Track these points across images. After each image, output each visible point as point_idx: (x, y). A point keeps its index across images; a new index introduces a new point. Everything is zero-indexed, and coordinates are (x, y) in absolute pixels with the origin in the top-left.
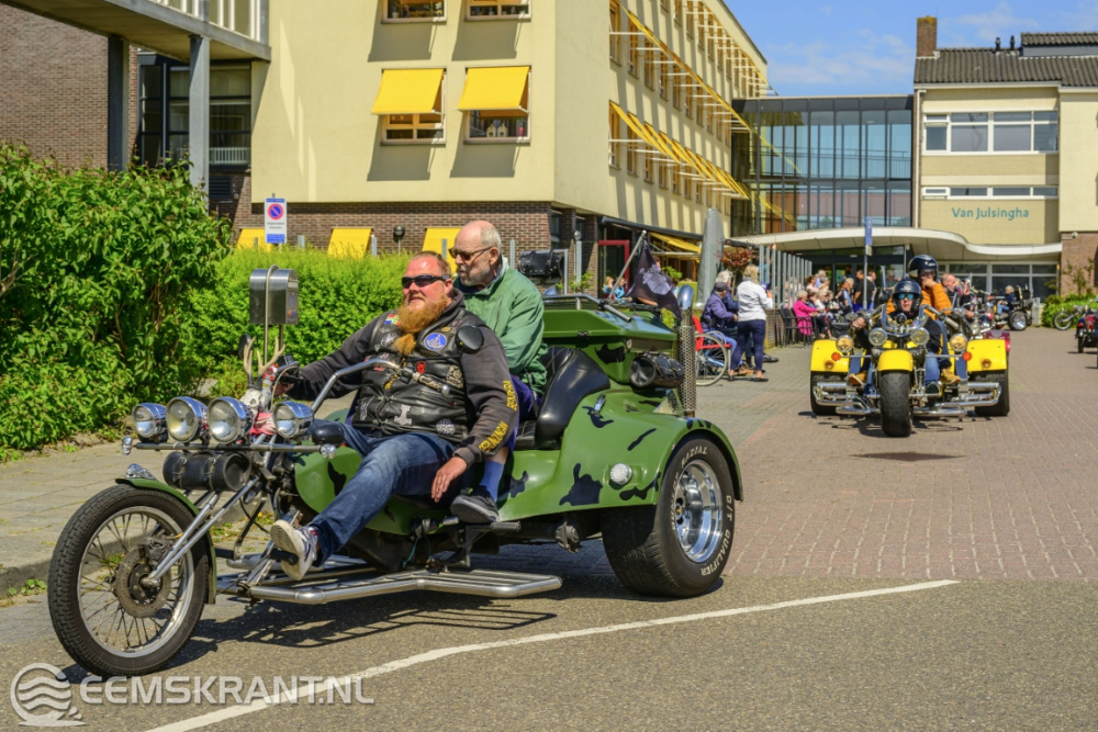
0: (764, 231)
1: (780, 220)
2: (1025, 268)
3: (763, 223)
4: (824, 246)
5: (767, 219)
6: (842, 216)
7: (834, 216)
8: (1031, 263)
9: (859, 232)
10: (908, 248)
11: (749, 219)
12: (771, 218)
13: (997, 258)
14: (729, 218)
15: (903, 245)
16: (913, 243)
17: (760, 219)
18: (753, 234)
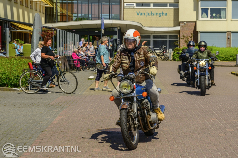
0: (59, 20)
1: (66, 16)
2: (165, 37)
3: (59, 17)
4: (84, 27)
5: (60, 15)
6: (92, 15)
7: (88, 15)
8: (168, 34)
9: (99, 22)
10: (119, 28)
11: (53, 15)
12: (62, 15)
13: (154, 32)
14: (44, 15)
15: (117, 27)
16: (120, 26)
17: (58, 15)
18: (55, 22)
